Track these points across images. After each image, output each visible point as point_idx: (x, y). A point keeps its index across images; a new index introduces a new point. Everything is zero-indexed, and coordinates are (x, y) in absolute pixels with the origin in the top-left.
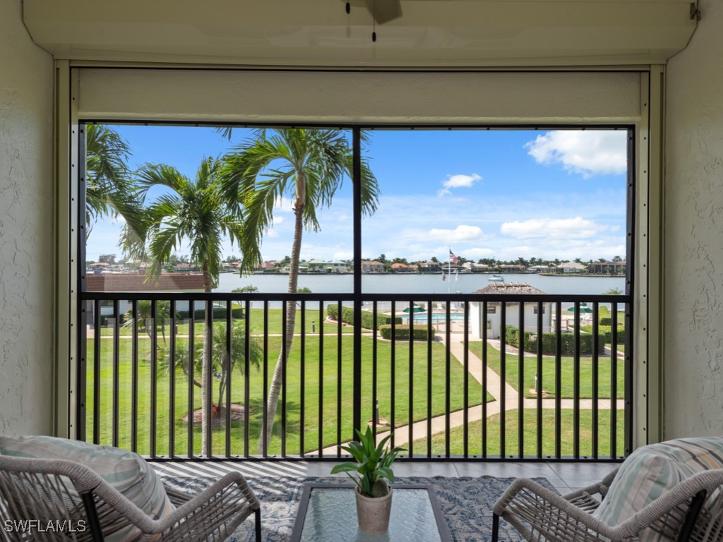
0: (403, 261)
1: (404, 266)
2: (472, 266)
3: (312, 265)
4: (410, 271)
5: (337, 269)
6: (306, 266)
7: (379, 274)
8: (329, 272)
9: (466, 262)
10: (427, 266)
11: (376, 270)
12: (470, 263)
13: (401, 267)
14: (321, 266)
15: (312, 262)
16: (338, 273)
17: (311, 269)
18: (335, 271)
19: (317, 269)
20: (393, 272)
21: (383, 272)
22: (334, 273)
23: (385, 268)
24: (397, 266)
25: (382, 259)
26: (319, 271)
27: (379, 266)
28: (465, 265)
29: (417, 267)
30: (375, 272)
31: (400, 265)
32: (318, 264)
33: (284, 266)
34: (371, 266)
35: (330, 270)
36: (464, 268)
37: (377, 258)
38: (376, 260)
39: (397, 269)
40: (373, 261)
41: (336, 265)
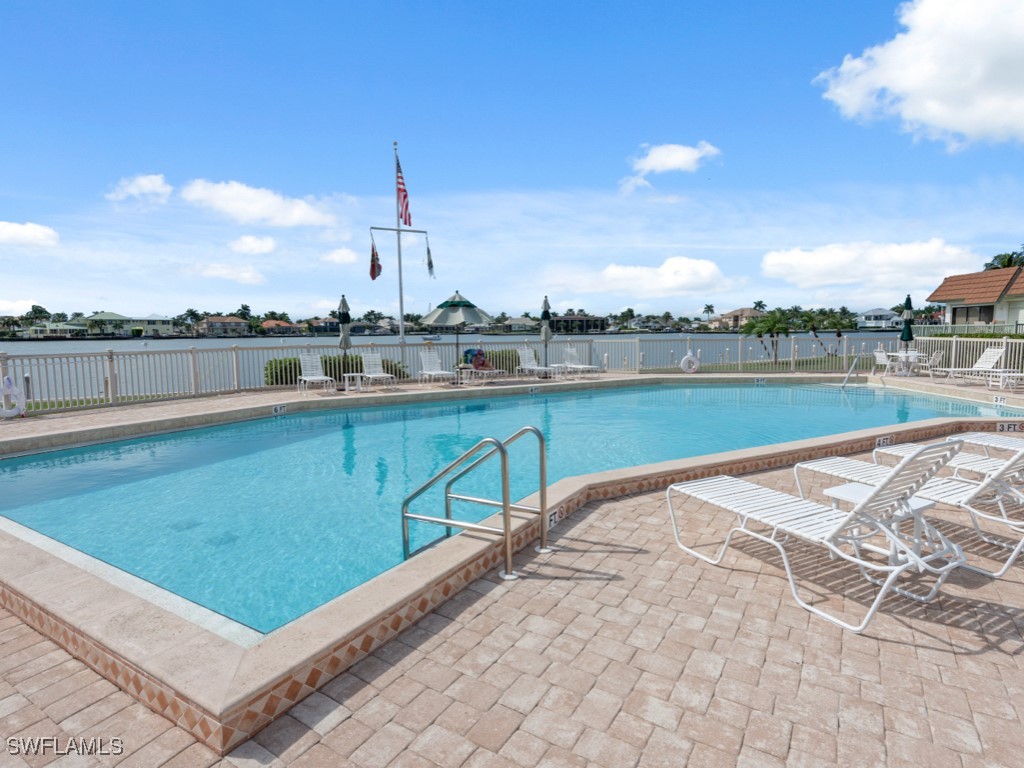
0: (283, 317)
1: (283, 324)
2: (392, 325)
3: (98, 323)
4: (294, 332)
5: (156, 331)
6: (85, 325)
7: (239, 337)
8: (137, 335)
9: (383, 318)
10: (322, 324)
11: (233, 330)
12: (388, 320)
13: (278, 325)
14: (120, 323)
15: (97, 318)
16: (157, 337)
17: (97, 331)
18: (151, 333)
19: (109, 329)
20: (264, 333)
21: (246, 333)
22: (146, 337)
23: (250, 327)
24: (272, 323)
25: (244, 312)
26: (113, 334)
27: (238, 324)
28: (381, 323)
29: (306, 325)
30: (231, 334)
31: (278, 322)
32: (111, 322)
33: (31, 324)
34: (224, 324)
35: (140, 332)
36: (380, 327)
37: (235, 311)
38: (232, 315)
39: (271, 330)
40: (227, 316)
41: (151, 322)
